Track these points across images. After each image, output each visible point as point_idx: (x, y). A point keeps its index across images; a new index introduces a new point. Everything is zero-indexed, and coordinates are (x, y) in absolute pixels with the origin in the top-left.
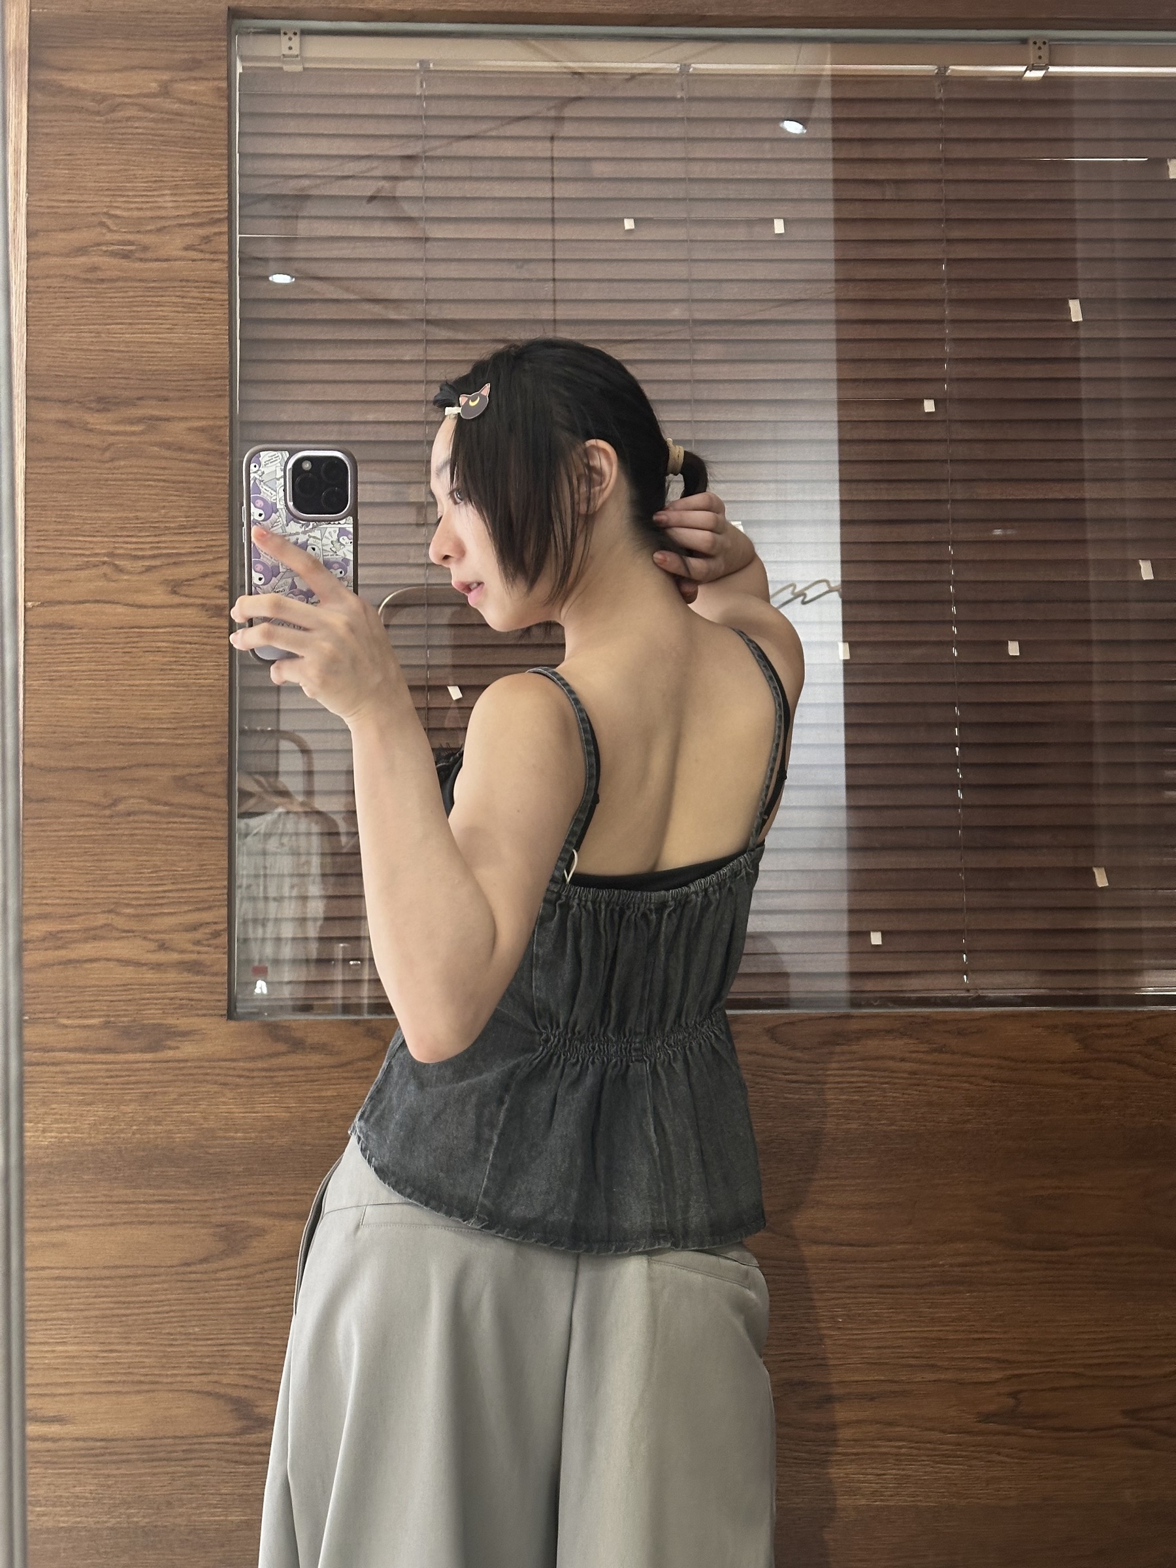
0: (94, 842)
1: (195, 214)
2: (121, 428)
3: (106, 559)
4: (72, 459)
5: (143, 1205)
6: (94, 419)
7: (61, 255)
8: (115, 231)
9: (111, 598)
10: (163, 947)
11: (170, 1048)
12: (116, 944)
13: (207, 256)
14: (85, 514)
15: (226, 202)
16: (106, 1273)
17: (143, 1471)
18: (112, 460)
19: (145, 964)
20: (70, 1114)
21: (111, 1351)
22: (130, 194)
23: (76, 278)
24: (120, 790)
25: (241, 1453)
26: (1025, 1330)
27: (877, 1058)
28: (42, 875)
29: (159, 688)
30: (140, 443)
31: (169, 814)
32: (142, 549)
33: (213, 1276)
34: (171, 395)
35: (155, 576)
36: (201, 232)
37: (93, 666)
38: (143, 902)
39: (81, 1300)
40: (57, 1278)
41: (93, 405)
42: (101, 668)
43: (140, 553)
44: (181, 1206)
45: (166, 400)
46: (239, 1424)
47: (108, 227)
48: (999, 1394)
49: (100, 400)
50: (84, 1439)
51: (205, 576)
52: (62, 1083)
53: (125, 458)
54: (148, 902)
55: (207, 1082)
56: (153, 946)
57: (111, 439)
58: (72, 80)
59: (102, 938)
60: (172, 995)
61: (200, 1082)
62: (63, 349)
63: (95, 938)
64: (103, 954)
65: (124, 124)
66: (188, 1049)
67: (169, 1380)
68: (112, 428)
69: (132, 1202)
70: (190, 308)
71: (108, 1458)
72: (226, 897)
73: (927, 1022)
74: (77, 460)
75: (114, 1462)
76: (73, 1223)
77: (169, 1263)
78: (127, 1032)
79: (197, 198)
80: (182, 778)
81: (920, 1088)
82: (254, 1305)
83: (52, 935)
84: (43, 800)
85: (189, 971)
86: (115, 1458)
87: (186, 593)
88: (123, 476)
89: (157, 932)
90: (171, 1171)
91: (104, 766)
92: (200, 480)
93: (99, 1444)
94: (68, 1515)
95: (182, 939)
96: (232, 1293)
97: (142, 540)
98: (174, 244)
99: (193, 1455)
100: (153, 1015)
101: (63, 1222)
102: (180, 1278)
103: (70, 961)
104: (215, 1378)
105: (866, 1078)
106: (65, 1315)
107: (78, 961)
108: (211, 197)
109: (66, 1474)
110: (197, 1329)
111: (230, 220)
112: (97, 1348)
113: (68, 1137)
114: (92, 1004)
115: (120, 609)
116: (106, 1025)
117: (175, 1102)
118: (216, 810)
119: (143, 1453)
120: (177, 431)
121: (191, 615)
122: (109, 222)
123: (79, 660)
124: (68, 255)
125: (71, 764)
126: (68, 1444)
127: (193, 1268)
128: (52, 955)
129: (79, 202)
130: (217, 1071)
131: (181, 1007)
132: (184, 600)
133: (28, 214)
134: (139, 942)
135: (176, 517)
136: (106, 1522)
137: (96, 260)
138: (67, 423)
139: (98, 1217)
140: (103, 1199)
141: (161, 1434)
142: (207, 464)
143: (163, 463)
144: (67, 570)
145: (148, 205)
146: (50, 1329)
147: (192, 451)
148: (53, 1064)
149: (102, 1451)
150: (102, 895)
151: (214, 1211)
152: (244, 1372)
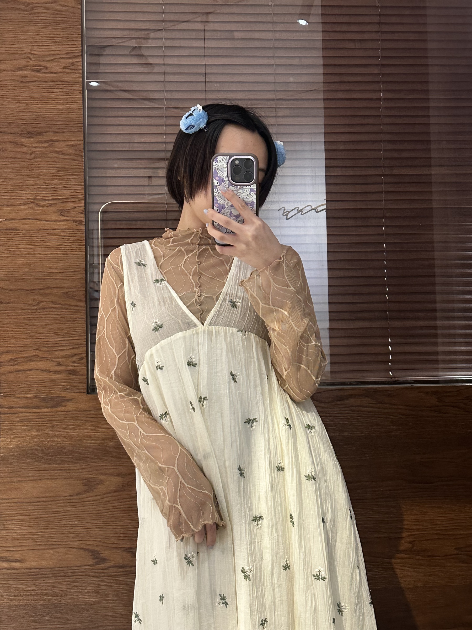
0: (30, 320)
1: (67, 53)
2: (37, 145)
3: (32, 201)
4: (17, 158)
5: (53, 472)
6: (26, 141)
7: (11, 71)
8: (34, 61)
9: (35, 217)
10: (59, 364)
11: (63, 406)
12: (40, 363)
13: (73, 71)
14: (23, 182)
15: (81, 48)
16: (38, 500)
17: (54, 581)
18: (34, 158)
19: (51, 371)
20: (21, 434)
21: (41, 532)
22: (40, 45)
23: (18, 81)
24: (40, 298)
25: (95, 572)
26: (416, 516)
27: (356, 406)
28: (8, 335)
29: (55, 255)
30: (46, 151)
31: (61, 308)
32: (46, 196)
33: (83, 500)
34: (59, 130)
35: (53, 208)
36: (71, 61)
37: (27, 246)
38: (51, 345)
39: (28, 511)
40: (17, 502)
41: (26, 135)
42: (32, 247)
43: (46, 198)
44: (69, 472)
45: (57, 133)
46: (94, 561)
47: (30, 59)
48: (406, 542)
49: (28, 133)
50: (30, 569)
51: (75, 208)
52: (18, 421)
53: (39, 158)
54: (53, 345)
55: (79, 420)
56: (55, 364)
57: (33, 150)
59: (33, 361)
60: (63, 384)
61: (76, 420)
62: (12, 111)
63: (31, 361)
64: (34, 367)
65: (37, 15)
66: (70, 407)
67: (64, 543)
68: (34, 145)
69: (48, 470)
70: (66, 93)
71: (40, 576)
72: (85, 343)
73: (376, 390)
74: (19, 159)
75: (43, 578)
76: (23, 479)
77: (64, 495)
78: (44, 400)
79: (68, 46)
80: (67, 293)
81: (373, 418)
82: (100, 512)
83: (13, 360)
84: (8, 303)
85: (70, 374)
86: (42, 576)
87: (67, 215)
88: (39, 165)
89: (56, 358)
90: (64, 457)
91: (33, 288)
92: (72, 167)
93: (35, 570)
94: (23, 600)
95: (68, 361)
96: (91, 507)
97: (47, 193)
98: (58, 66)
99: (75, 574)
100: (55, 393)
101: (20, 479)
102: (68, 501)
103: (20, 371)
104: (84, 542)
105: (351, 414)
106: (21, 517)
107: (23, 370)
108: (74, 46)
109: (22, 583)
110: (76, 522)
111: (82, 56)
112: (34, 531)
113: (21, 444)
114: (30, 388)
115: (39, 222)
116: (36, 397)
117: (65, 428)
118: (81, 306)
119: (54, 574)
120: (62, 146)
121: (68, 224)
122: (31, 57)
123: (22, 244)
124: (14, 71)
125: (19, 288)
126: (23, 571)
127: (74, 497)
128: (12, 368)
129: (18, 48)
130: (83, 415)
131: (67, 389)
132: (66, 218)
134: (49, 362)
135: (62, 183)
136: (39, 602)
137: (26, 73)
138: (15, 143)
139: (34, 476)
140: (36, 469)
141: (62, 566)
142: (74, 160)
143: (56, 160)
144: (16, 205)
145: (48, 50)
146: (15, 524)
147: (68, 155)
148: (14, 414)
149: (37, 573)
150: (33, 343)
151: (82, 473)
152: (97, 539)
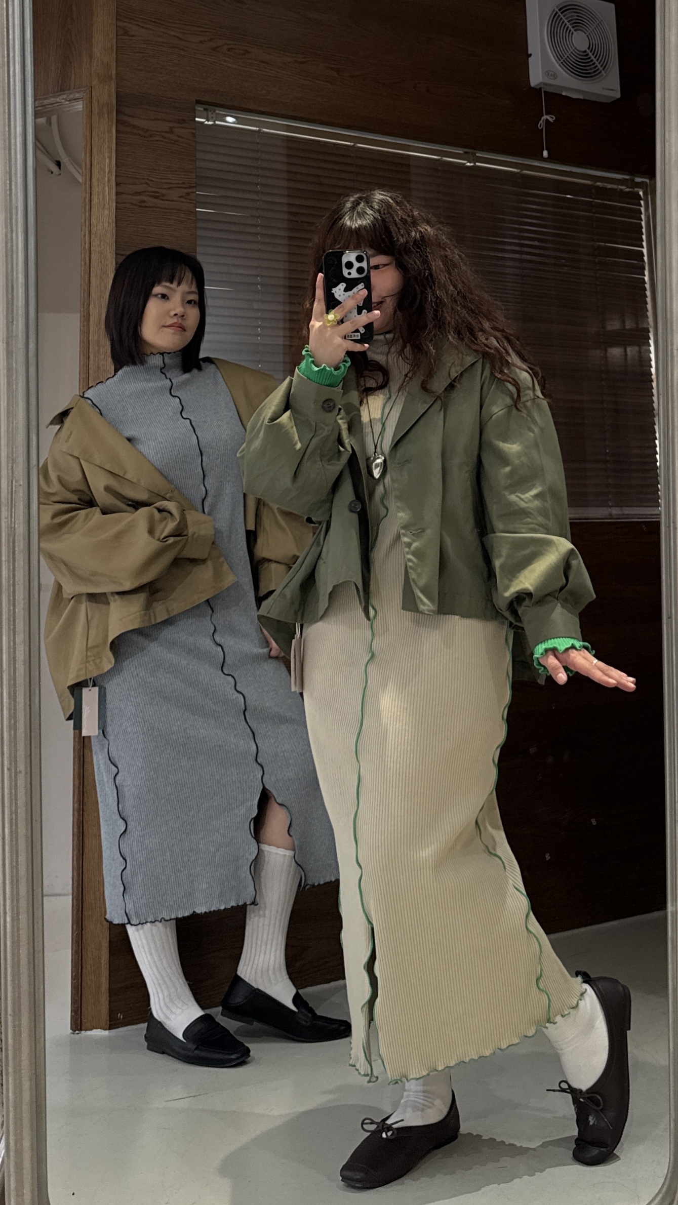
1: (183, 183)
7: (130, 194)
8: (152, 187)
13: (188, 201)
15: (195, 179)
22: (158, 172)
23: (136, 205)
36: (187, 190)
47: (149, 185)
58: (135, 122)
65: (155, 143)
70: (181, 222)
98: (174, 194)
108: (190, 177)
122: (149, 182)
124: (132, 195)
129: (137, 173)
133: (116, 176)
137: (144, 198)
145: (165, 177)
